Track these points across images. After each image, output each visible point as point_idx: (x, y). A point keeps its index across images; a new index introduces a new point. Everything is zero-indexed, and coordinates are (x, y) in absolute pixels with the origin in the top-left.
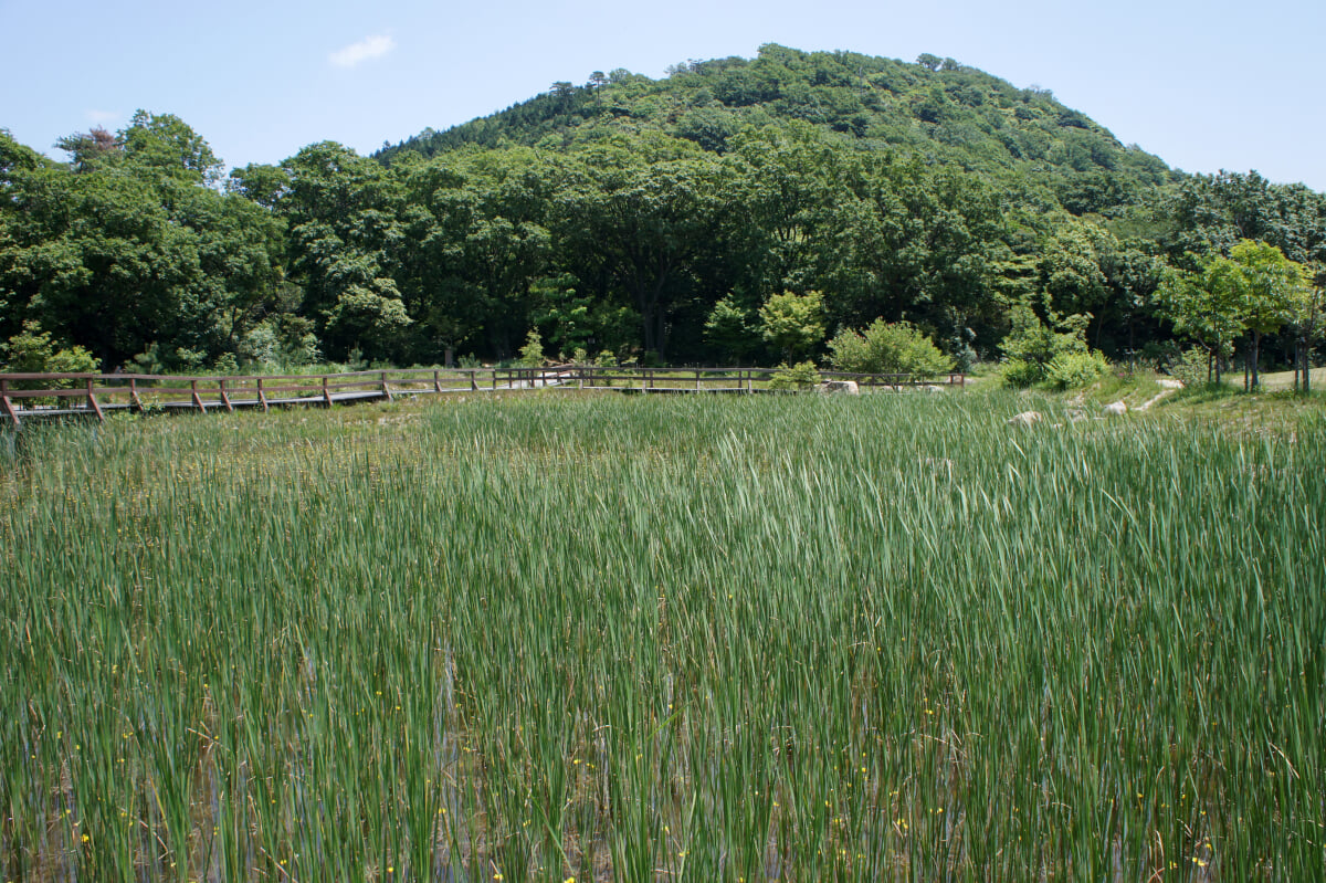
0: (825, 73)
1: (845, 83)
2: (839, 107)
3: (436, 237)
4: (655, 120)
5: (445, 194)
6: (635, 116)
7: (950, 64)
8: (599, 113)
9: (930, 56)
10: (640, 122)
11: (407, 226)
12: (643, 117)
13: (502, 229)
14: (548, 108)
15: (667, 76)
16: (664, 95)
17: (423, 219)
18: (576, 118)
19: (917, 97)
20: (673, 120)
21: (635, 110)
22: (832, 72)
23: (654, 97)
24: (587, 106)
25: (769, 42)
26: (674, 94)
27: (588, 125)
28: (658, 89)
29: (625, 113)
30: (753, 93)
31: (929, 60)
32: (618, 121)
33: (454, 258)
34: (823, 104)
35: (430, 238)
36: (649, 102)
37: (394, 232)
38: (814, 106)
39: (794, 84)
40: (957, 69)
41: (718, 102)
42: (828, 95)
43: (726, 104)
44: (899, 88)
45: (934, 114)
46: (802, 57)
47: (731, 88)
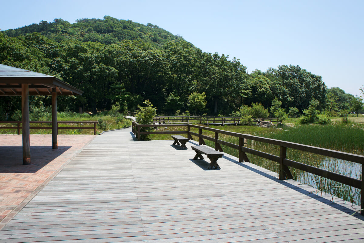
0: (126, 26)
1: (131, 29)
2: (132, 36)
3: (81, 69)
4: (76, 35)
5: (83, 55)
6: (69, 34)
7: (156, 26)
8: (57, 32)
9: (150, 24)
10: (71, 36)
11: (70, 64)
12: (72, 34)
13: (103, 68)
14: (39, 28)
15: (76, 23)
16: (77, 28)
17: (76, 62)
18: (49, 32)
19: (151, 35)
20: (82, 36)
21: (69, 32)
22: (127, 26)
23: (74, 28)
24: (52, 29)
25: (107, 15)
26: (80, 28)
27: (54, 35)
28: (74, 26)
29: (66, 32)
30: (105, 30)
31: (150, 25)
32: (64, 35)
33: (87, 77)
34: (127, 35)
35: (79, 69)
36: (73, 30)
37: (66, 66)
38: (125, 35)
39: (118, 29)
40: (157, 28)
41: (95, 32)
42: (128, 32)
43: (97, 33)
44: (145, 32)
45: (157, 40)
46: (117, 20)
47: (99, 28)
